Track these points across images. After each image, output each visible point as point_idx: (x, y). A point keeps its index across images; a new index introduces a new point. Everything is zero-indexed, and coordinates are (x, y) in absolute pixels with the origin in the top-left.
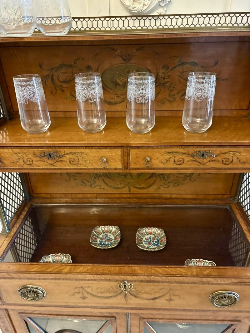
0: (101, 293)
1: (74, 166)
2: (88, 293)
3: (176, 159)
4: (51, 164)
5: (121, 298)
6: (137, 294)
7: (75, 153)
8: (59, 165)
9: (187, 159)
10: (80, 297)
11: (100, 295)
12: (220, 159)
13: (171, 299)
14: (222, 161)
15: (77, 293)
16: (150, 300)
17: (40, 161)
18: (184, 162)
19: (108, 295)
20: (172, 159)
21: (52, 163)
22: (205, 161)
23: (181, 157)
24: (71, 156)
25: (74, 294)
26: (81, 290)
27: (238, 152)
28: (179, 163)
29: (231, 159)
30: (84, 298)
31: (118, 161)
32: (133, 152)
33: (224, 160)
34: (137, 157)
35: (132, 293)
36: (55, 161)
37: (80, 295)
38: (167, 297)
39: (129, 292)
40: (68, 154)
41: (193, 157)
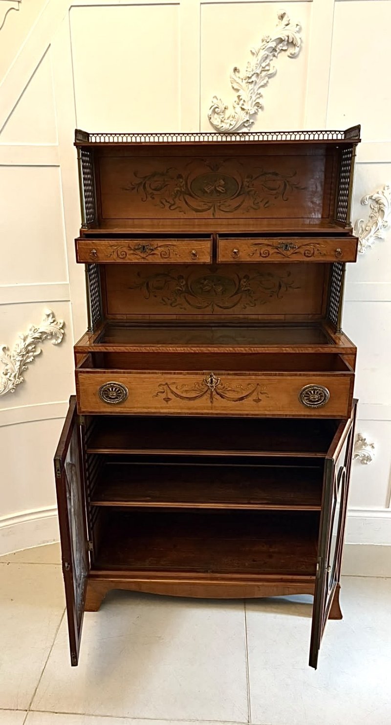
0: (186, 391)
1: (166, 259)
2: (172, 392)
3: (262, 252)
4: (143, 258)
5: (207, 399)
6: (223, 393)
7: (167, 246)
8: (150, 259)
9: (271, 251)
10: (164, 399)
11: (184, 395)
12: (302, 251)
13: (258, 399)
14: (305, 254)
15: (160, 392)
16: (237, 401)
17: (133, 254)
18: (269, 254)
19: (193, 395)
20: (258, 252)
21: (145, 256)
22: (289, 253)
23: (267, 249)
24: (162, 249)
25: (157, 394)
26: (165, 387)
27: (318, 244)
28: (265, 256)
29: (312, 252)
30: (167, 400)
31: (207, 254)
32: (222, 243)
33: (306, 252)
34: (226, 249)
35: (218, 391)
36: (147, 254)
37: (164, 396)
38: (254, 396)
39: (215, 389)
40: (160, 247)
41: (277, 249)
